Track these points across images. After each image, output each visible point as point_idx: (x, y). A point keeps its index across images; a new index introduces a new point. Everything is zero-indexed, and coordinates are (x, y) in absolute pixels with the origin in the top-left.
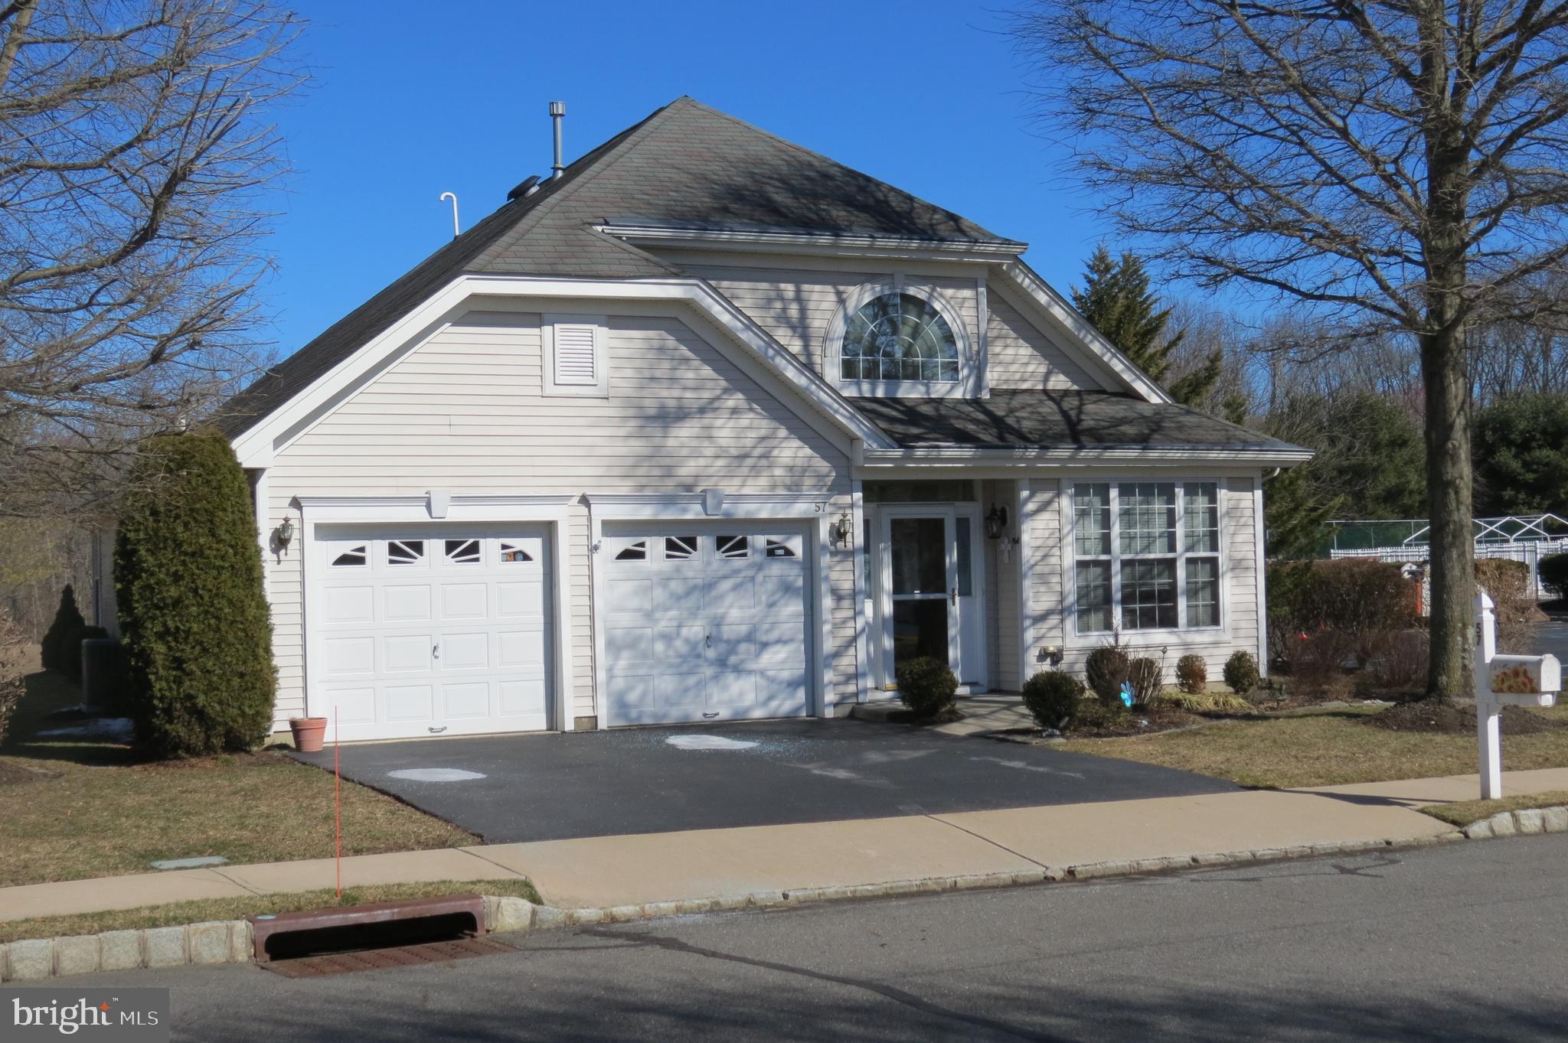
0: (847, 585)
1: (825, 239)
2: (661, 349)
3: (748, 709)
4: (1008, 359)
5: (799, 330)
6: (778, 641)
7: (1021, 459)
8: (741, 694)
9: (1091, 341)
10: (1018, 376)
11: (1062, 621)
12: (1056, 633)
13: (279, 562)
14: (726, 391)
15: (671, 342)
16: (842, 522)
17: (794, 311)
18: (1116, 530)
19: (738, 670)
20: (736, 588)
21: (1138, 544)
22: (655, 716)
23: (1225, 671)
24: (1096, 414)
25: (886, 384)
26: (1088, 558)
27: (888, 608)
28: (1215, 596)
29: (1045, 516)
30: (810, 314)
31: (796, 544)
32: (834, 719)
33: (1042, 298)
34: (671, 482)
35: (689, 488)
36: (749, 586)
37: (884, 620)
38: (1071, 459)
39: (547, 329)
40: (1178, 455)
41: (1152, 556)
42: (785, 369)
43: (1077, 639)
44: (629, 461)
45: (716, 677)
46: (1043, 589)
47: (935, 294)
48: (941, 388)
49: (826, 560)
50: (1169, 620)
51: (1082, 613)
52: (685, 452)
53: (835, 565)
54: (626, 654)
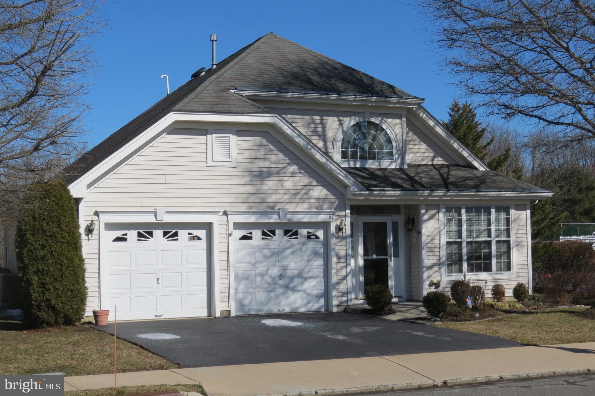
0: (343, 252)
1: (334, 96)
2: (261, 145)
3: (298, 308)
4: (416, 150)
5: (322, 137)
6: (311, 277)
7: (422, 195)
8: (295, 300)
9: (453, 143)
10: (420, 158)
11: (440, 269)
12: (437, 274)
13: (89, 240)
14: (289, 164)
15: (265, 142)
16: (341, 223)
17: (320, 129)
18: (464, 228)
19: (294, 290)
20: (293, 253)
21: (474, 234)
22: (256, 310)
23: (513, 292)
24: (455, 175)
25: (361, 161)
26: (452, 240)
27: (361, 262)
28: (509, 258)
29: (433, 221)
30: (327, 130)
31: (320, 233)
32: (337, 312)
33: (431, 123)
34: (264, 205)
35: (272, 208)
36: (299, 252)
37: (360, 268)
38: (444, 195)
39: (209, 136)
40: (492, 194)
41: (480, 240)
42: (316, 154)
43: (446, 277)
44: (245, 196)
45: (284, 293)
46: (431, 254)
47: (383, 121)
48: (385, 164)
49: (334, 240)
50: (488, 268)
51: (449, 265)
52: (270, 192)
53: (337, 243)
54: (243, 282)
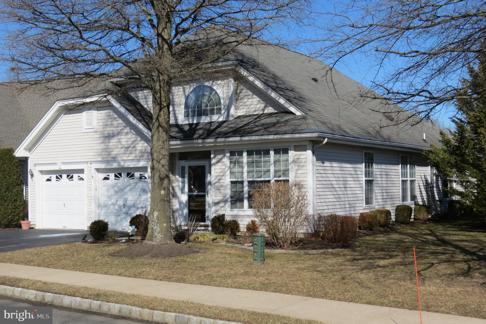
10: (253, 110)
11: (226, 205)
12: (223, 209)
14: (125, 127)
15: (112, 113)
18: (246, 169)
25: (197, 118)
26: (235, 180)
27: (187, 197)
29: (220, 164)
36: (135, 189)
37: (186, 201)
39: (84, 113)
43: (230, 212)
44: (101, 151)
45: (125, 218)
46: (218, 192)
48: (215, 118)
52: (113, 147)
54: (104, 209)
